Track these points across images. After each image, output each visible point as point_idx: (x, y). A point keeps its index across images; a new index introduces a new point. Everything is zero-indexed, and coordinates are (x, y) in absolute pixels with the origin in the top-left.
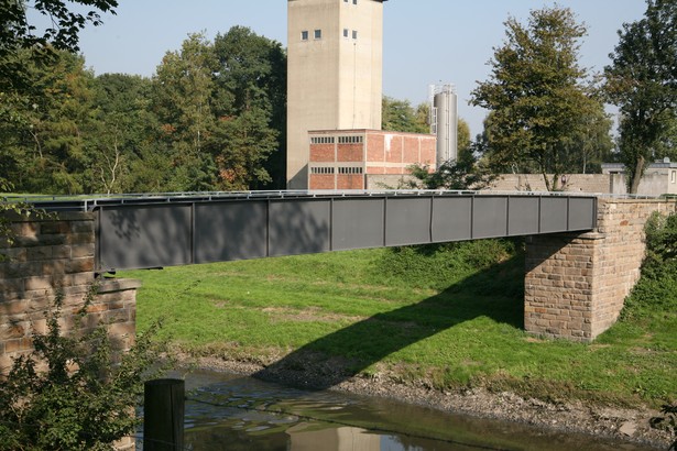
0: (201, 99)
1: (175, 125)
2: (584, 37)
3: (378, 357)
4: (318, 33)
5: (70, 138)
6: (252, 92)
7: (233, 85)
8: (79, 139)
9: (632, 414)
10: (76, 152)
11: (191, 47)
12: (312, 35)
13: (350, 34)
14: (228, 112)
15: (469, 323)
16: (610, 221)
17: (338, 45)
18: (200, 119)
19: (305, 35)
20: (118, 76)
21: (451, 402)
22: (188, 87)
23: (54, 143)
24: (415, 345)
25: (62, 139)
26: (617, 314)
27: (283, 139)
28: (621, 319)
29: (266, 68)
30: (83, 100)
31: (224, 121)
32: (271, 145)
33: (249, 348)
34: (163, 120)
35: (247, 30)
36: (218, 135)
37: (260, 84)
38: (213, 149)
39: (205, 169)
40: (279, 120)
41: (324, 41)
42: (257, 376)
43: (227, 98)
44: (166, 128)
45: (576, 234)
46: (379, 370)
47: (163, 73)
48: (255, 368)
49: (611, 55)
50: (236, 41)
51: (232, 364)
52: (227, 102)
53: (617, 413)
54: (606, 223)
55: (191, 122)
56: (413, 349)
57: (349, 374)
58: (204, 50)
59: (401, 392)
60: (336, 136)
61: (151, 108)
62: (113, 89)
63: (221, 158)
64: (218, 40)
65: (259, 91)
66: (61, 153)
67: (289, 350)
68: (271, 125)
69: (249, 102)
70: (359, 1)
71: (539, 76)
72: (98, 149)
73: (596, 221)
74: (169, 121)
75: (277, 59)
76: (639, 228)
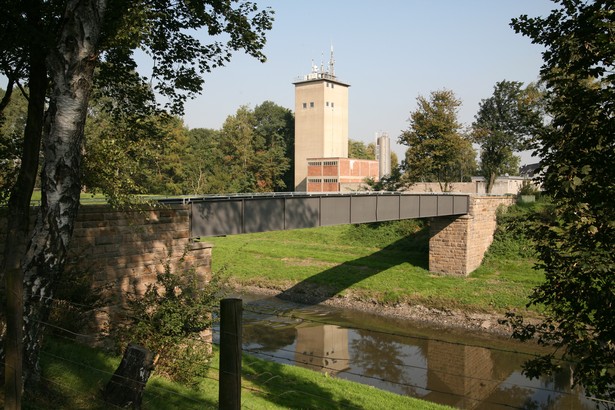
0: (247, 141)
1: (233, 156)
2: (460, 106)
3: (346, 285)
4: (312, 104)
5: (176, 164)
6: (276, 137)
7: (264, 133)
8: (180, 164)
9: (488, 317)
10: (178, 172)
11: (241, 113)
12: (309, 105)
13: (330, 105)
14: (262, 148)
15: (398, 267)
16: (476, 209)
17: (323, 111)
18: (246, 153)
19: (305, 105)
20: (201, 130)
21: (388, 311)
22: (240, 135)
23: (167, 167)
24: (368, 279)
25: (171, 165)
26: (480, 261)
27: (292, 164)
28: (482, 264)
29: (283, 124)
30: (183, 143)
31: (259, 153)
32: (285, 166)
33: (275, 281)
34: (225, 153)
36: (256, 161)
37: (280, 133)
38: (254, 169)
39: (249, 181)
40: (290, 153)
42: (278, 296)
43: (261, 141)
45: (458, 216)
46: (347, 293)
47: (226, 127)
48: (277, 292)
49: (475, 116)
50: (266, 110)
51: (265, 290)
52: (261, 143)
53: (480, 316)
54: (474, 210)
56: (366, 282)
57: (331, 295)
58: (249, 114)
59: (359, 305)
60: (322, 161)
61: (219, 147)
62: (199, 138)
63: (258, 174)
64: (257, 108)
65: (279, 137)
66: (171, 172)
67: (297, 282)
68: (285, 156)
69: (273, 143)
70: (335, 86)
71: (436, 128)
72: (191, 170)
73: (469, 209)
74: (229, 154)
75: (289, 119)
76: (493, 213)
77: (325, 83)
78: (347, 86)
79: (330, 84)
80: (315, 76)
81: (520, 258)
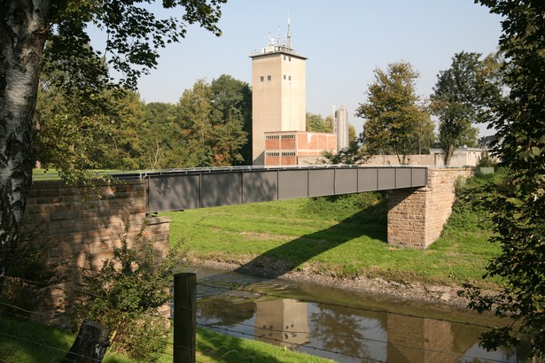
0: (204, 115)
1: (190, 130)
3: (305, 259)
4: (269, 78)
5: (132, 138)
6: (233, 111)
7: (222, 107)
8: (137, 139)
9: (448, 289)
10: (135, 146)
11: (199, 87)
12: (266, 79)
13: (287, 78)
14: (219, 122)
15: (356, 239)
16: (435, 181)
17: (280, 84)
18: (204, 127)
19: (262, 78)
20: (158, 104)
21: (347, 284)
22: (197, 109)
23: (123, 141)
24: (326, 252)
25: (128, 139)
26: (439, 233)
27: (250, 137)
28: (441, 236)
29: (240, 97)
30: (139, 117)
31: (217, 127)
32: (243, 140)
33: (233, 255)
34: (183, 128)
35: (230, 77)
36: (214, 135)
37: (237, 106)
38: (211, 143)
39: (206, 155)
40: (248, 126)
41: (273, 81)
42: (237, 271)
43: (219, 115)
44: (185, 132)
45: (416, 188)
46: (306, 267)
47: (183, 102)
48: (236, 266)
49: (433, 88)
50: (223, 83)
51: (223, 264)
52: (218, 117)
53: (440, 289)
54: (432, 182)
55: (198, 128)
56: (325, 255)
57: (290, 269)
58: (206, 88)
59: (318, 279)
60: (280, 135)
61: (176, 121)
62: (156, 112)
63: (215, 148)
64: (214, 82)
65: (236, 110)
66: (128, 147)
67: (255, 256)
68: (243, 130)
69: (231, 117)
70: (292, 59)
71: (394, 100)
72: (148, 144)
73: (427, 181)
74: (187, 128)
75: (246, 92)
76: (451, 185)
77: (282, 56)
78: (304, 59)
79: (287, 57)
80: (272, 50)
81: (479, 230)
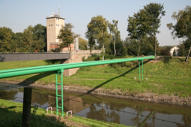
0: (31, 37)
6: (41, 36)
8: (9, 45)
9: (68, 86)
11: (30, 28)
12: (51, 25)
15: (53, 74)
16: (73, 57)
23: (4, 46)
31: (35, 41)
32: (44, 45)
35: (41, 25)
39: (32, 50)
41: (53, 26)
43: (36, 37)
44: (25, 43)
46: (36, 82)
48: (18, 83)
55: (29, 41)
57: (32, 83)
60: (54, 44)
61: (22, 39)
64: (35, 26)
67: (24, 80)
68: (44, 42)
70: (59, 19)
77: (56, 18)
78: (64, 19)
80: (53, 16)
